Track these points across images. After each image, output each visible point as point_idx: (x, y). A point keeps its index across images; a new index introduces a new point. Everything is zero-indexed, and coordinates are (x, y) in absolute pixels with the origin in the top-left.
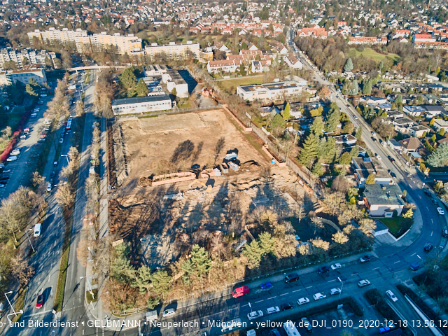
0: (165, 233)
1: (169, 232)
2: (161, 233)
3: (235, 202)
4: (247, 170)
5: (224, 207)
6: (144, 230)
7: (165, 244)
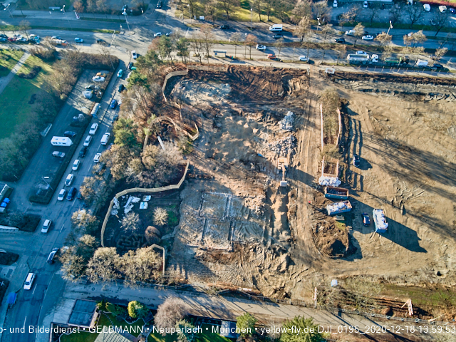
0: (226, 101)
1: (225, 105)
2: (228, 98)
3: (242, 174)
4: (321, 228)
5: (241, 161)
6: (240, 89)
7: (211, 98)
